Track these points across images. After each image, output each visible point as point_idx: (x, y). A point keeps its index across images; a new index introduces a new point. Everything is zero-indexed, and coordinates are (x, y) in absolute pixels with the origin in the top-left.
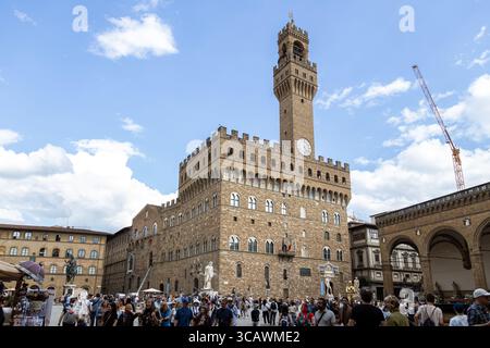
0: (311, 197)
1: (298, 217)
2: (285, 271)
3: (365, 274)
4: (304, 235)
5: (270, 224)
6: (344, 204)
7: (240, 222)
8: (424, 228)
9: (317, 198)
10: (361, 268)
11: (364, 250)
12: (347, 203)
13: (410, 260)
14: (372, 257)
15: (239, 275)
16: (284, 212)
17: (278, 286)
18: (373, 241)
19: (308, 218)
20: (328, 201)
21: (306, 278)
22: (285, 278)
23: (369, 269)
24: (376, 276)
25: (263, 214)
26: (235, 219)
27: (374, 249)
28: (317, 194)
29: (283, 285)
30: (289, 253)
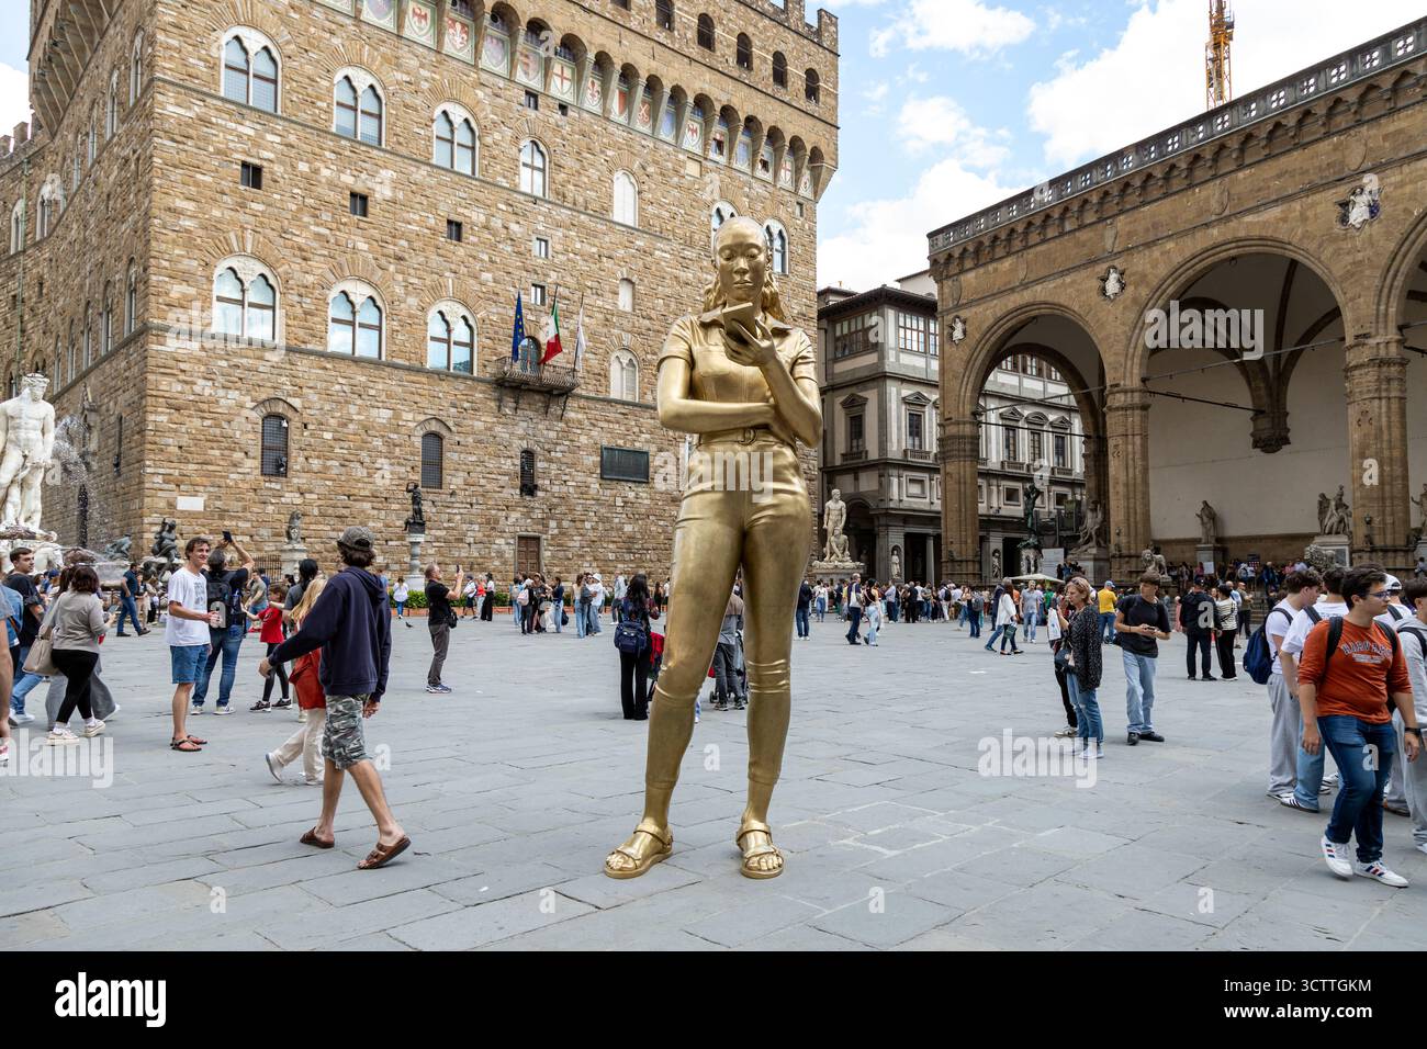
0: (666, 132)
1: (603, 213)
2: (529, 456)
3: (868, 483)
4: (624, 300)
5: (456, 229)
6: (805, 191)
7: (280, 195)
8: (1140, 263)
9: (692, 142)
10: (856, 464)
11: (871, 395)
12: (818, 185)
13: (1024, 437)
14: (898, 417)
15: (276, 465)
16: (530, 181)
17: (491, 524)
18: (905, 359)
19: (644, 228)
20: (742, 164)
21: (630, 491)
22: (529, 489)
23: (884, 466)
24: (904, 493)
25: (421, 174)
26: (253, 175)
27: (907, 391)
28: (692, 123)
29: (516, 521)
30: (547, 375)
